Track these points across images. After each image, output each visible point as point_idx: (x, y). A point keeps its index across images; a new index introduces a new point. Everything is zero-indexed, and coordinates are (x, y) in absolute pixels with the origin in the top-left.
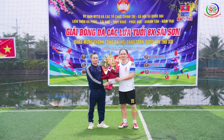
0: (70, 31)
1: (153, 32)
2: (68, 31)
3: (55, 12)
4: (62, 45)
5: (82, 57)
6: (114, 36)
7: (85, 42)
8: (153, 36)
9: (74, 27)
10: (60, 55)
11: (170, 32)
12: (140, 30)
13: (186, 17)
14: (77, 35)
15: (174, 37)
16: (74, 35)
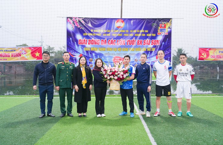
0: (81, 41)
1: (141, 42)
2: (80, 41)
3: (71, 28)
4: (75, 51)
5: (90, 60)
6: (113, 45)
7: (92, 49)
8: (141, 45)
9: (85, 38)
10: (74, 59)
11: (153, 43)
12: (131, 41)
13: (163, 32)
14: (86, 44)
15: (156, 46)
16: (84, 44)
